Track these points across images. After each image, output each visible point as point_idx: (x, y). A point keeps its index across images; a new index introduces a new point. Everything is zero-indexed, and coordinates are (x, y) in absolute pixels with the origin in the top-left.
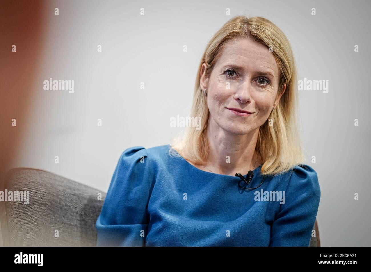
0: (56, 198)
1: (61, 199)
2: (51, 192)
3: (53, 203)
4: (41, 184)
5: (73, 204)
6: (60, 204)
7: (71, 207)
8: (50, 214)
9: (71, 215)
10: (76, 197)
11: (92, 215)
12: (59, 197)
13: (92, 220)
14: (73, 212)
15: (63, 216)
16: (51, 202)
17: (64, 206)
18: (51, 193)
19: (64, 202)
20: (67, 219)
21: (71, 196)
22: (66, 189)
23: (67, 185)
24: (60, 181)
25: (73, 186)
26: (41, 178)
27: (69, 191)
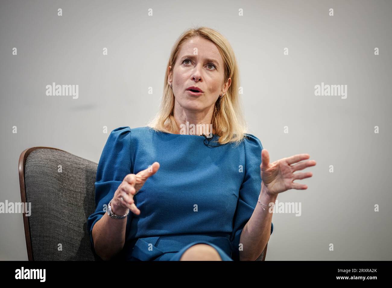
1: (68, 172)
3: (62, 175)
5: (78, 175)
6: (68, 176)
7: (77, 178)
8: (59, 183)
9: (77, 184)
10: (81, 170)
11: (93, 184)
15: (70, 185)
16: (60, 174)
17: (70, 177)
19: (71, 174)
20: (73, 188)
21: (77, 169)
22: (73, 164)
23: (74, 161)
24: (68, 158)
25: (78, 162)
26: (53, 155)
27: (75, 165)
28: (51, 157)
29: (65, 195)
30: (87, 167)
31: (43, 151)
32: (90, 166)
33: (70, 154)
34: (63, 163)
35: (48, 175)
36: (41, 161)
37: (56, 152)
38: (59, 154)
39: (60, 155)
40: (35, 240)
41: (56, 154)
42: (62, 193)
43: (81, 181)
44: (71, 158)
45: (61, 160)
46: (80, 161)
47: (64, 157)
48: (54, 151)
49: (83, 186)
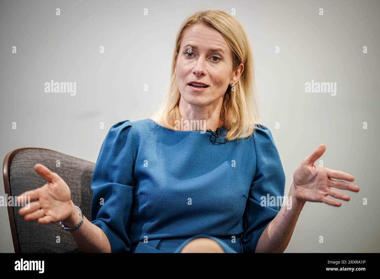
1: (59, 172)
2: (50, 166)
4: (41, 160)
5: (70, 175)
7: (69, 178)
10: (73, 170)
11: (87, 184)
12: (57, 170)
13: (87, 188)
14: (71, 182)
19: (62, 174)
21: (69, 169)
22: (64, 164)
23: (65, 161)
24: (59, 157)
25: (70, 161)
26: (42, 156)
27: (67, 165)
28: (39, 157)
30: (80, 166)
31: (30, 152)
32: (83, 165)
33: (61, 154)
34: (53, 163)
35: (35, 176)
36: (27, 162)
37: (45, 152)
38: (48, 154)
39: (50, 155)
40: (24, 248)
41: (45, 153)
43: (73, 182)
44: (62, 158)
45: (50, 160)
46: (72, 160)
47: (55, 156)
48: (42, 151)
49: (76, 186)
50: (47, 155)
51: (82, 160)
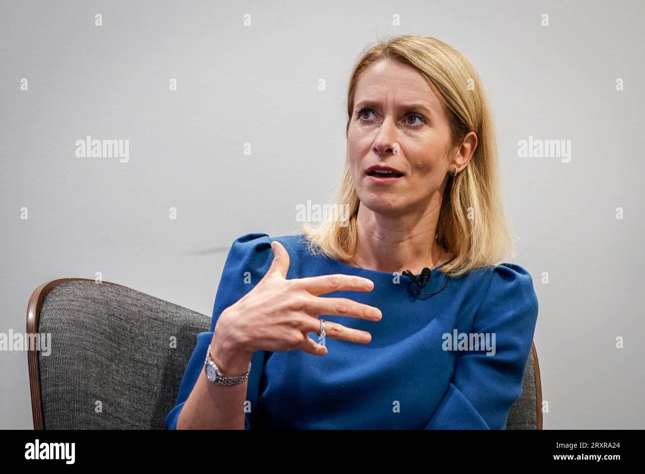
0: (123, 323)
1: (133, 325)
3: (118, 329)
5: (152, 332)
6: (132, 333)
7: (150, 337)
8: (111, 345)
9: (150, 350)
10: (159, 322)
11: (183, 350)
12: (130, 321)
13: (182, 358)
15: (135, 350)
16: (114, 329)
17: (137, 335)
18: (116, 314)
19: (139, 330)
20: (142, 356)
21: (151, 320)
22: (143, 310)
23: (145, 305)
24: (135, 299)
25: (155, 306)
26: (102, 293)
27: (148, 313)
29: (124, 368)
30: (173, 316)
31: (80, 284)
32: (178, 315)
33: (140, 293)
34: (122, 308)
35: (86, 326)
36: (73, 301)
37: (110, 288)
38: (115, 291)
39: (118, 293)
42: (117, 365)
43: (158, 344)
44: (141, 300)
45: (118, 302)
46: (159, 305)
47: (127, 296)
50: (112, 292)
51: (177, 307)
